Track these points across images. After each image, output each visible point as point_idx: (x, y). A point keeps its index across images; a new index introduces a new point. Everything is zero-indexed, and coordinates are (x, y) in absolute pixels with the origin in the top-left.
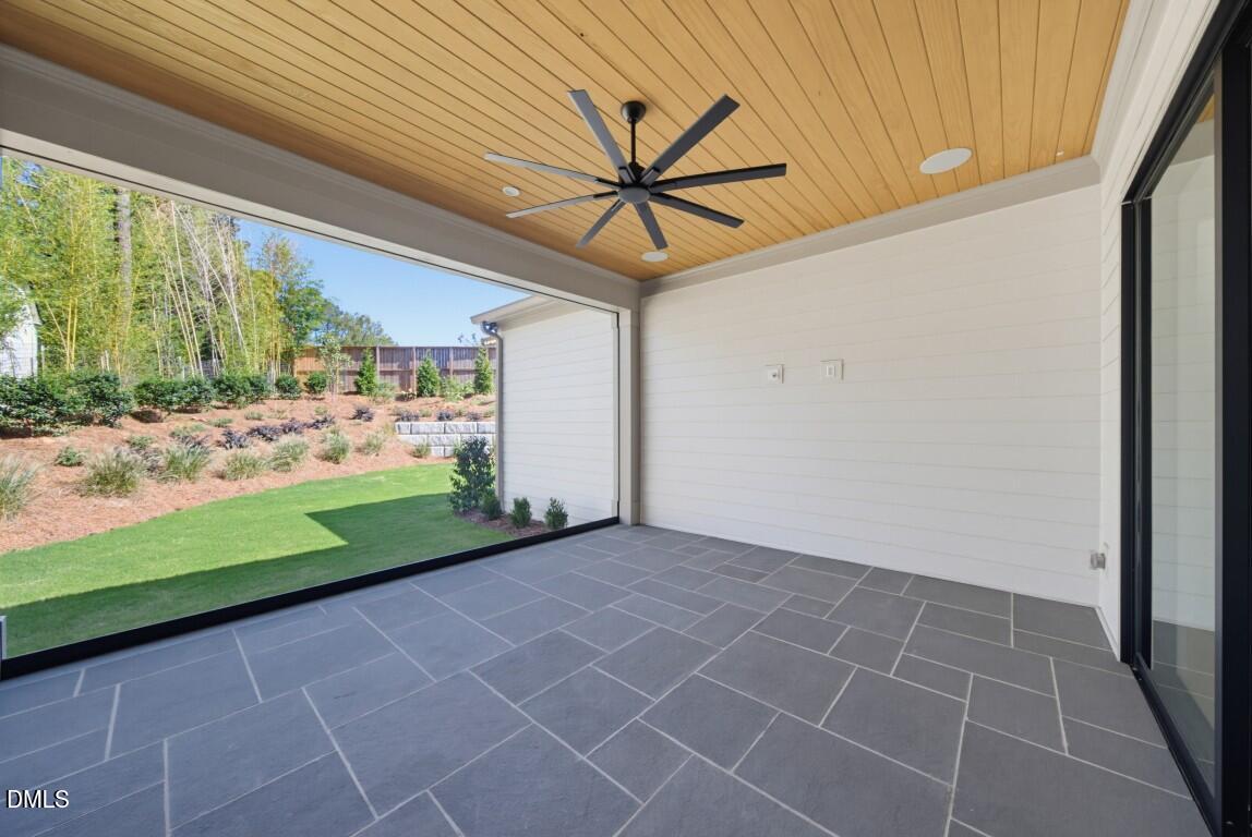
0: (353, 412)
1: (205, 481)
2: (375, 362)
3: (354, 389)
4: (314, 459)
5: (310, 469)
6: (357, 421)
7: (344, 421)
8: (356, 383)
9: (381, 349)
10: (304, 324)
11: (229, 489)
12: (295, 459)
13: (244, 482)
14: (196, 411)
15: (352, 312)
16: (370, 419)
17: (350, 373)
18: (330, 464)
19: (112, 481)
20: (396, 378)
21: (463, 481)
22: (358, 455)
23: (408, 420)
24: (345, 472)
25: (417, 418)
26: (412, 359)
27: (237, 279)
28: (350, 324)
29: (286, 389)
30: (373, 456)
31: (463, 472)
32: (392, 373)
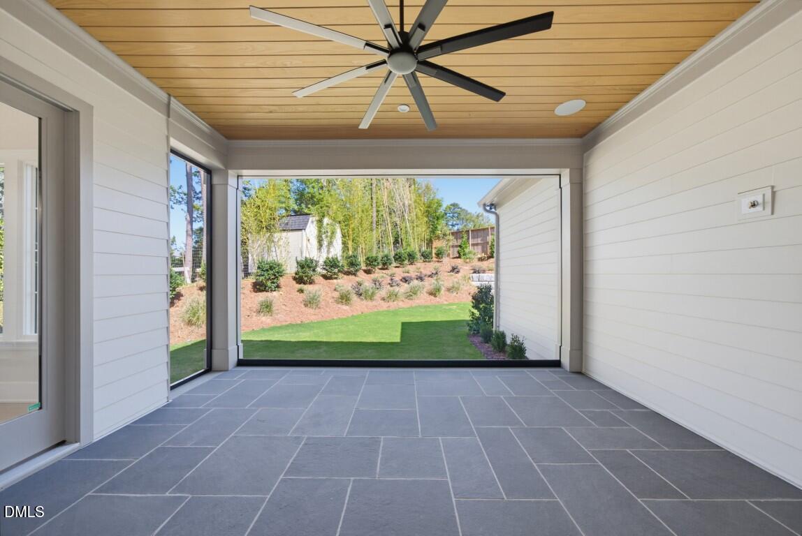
0: (451, 268)
1: (377, 301)
2: (468, 239)
3: (458, 255)
4: (425, 294)
5: (423, 298)
6: (452, 273)
7: (446, 274)
8: (459, 253)
9: (472, 231)
10: (436, 222)
11: (384, 305)
12: (415, 294)
13: (391, 303)
14: (387, 269)
15: (473, 212)
16: (458, 272)
17: (457, 246)
18: (433, 297)
19: (344, 298)
20: (480, 247)
21: (477, 313)
22: (447, 293)
23: (479, 273)
24: (438, 302)
25: (484, 272)
26: (488, 235)
27: (409, 206)
28: (473, 219)
29: (426, 257)
30: (455, 294)
31: (476, 307)
32: (477, 244)
